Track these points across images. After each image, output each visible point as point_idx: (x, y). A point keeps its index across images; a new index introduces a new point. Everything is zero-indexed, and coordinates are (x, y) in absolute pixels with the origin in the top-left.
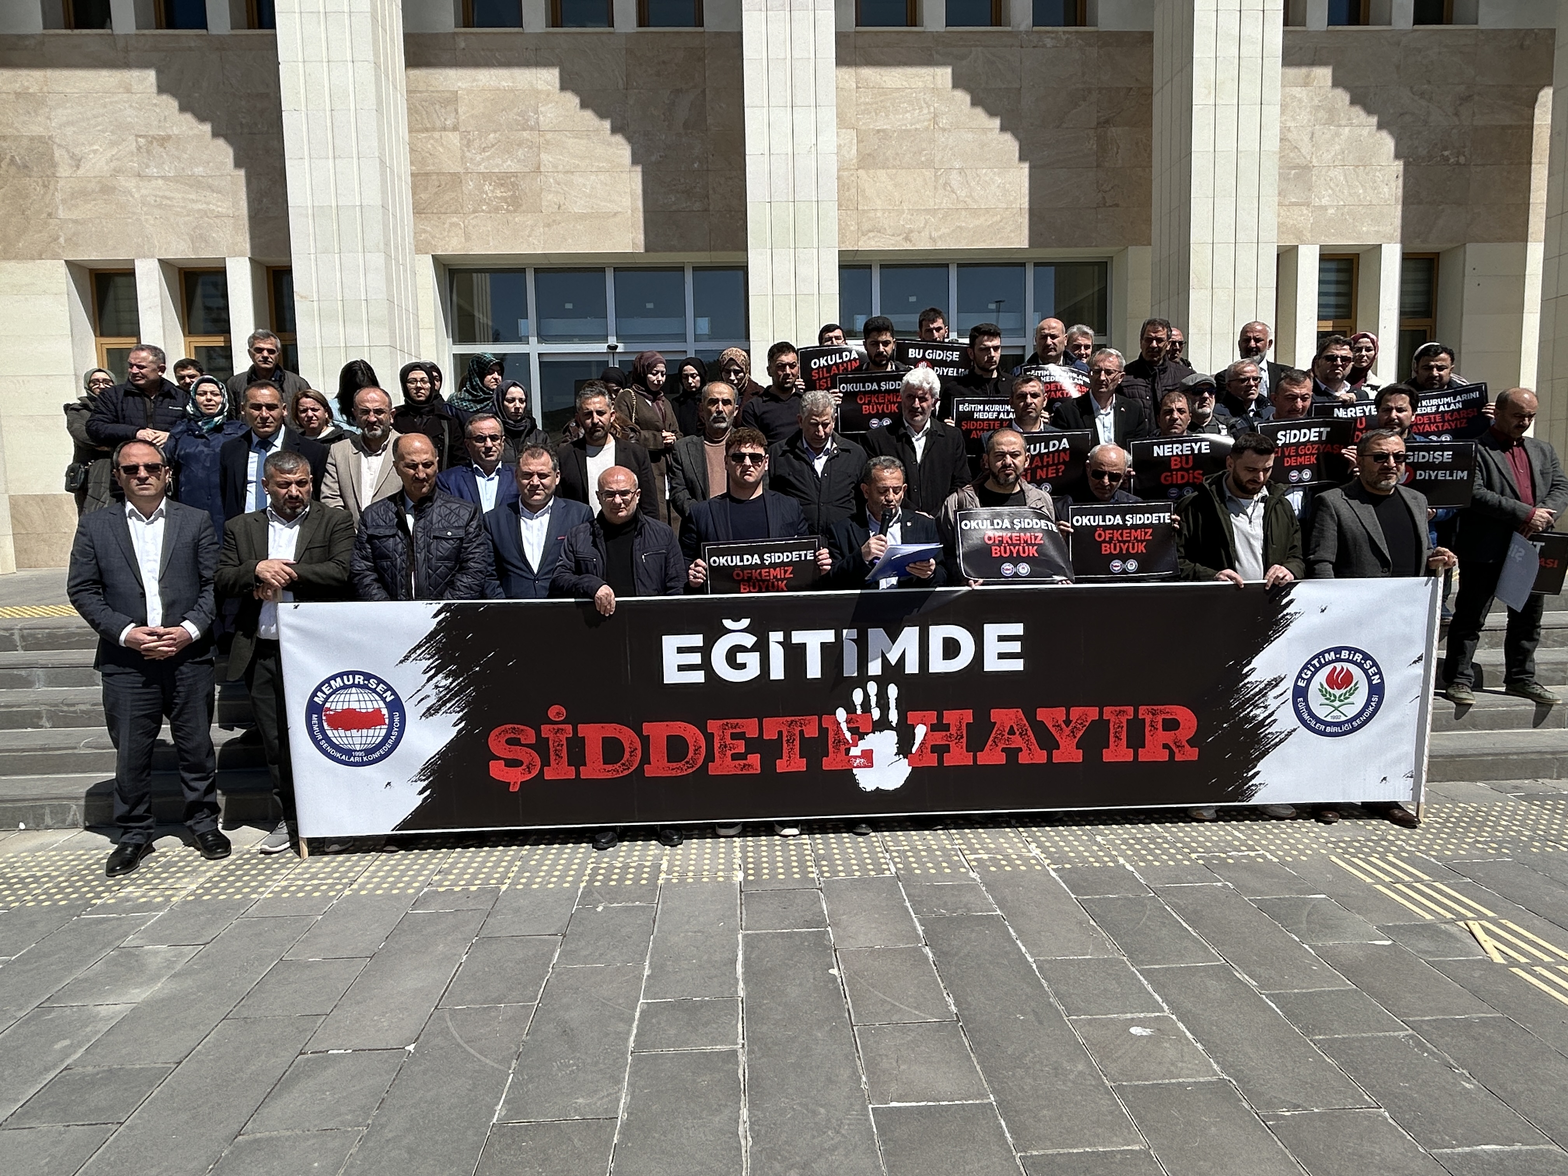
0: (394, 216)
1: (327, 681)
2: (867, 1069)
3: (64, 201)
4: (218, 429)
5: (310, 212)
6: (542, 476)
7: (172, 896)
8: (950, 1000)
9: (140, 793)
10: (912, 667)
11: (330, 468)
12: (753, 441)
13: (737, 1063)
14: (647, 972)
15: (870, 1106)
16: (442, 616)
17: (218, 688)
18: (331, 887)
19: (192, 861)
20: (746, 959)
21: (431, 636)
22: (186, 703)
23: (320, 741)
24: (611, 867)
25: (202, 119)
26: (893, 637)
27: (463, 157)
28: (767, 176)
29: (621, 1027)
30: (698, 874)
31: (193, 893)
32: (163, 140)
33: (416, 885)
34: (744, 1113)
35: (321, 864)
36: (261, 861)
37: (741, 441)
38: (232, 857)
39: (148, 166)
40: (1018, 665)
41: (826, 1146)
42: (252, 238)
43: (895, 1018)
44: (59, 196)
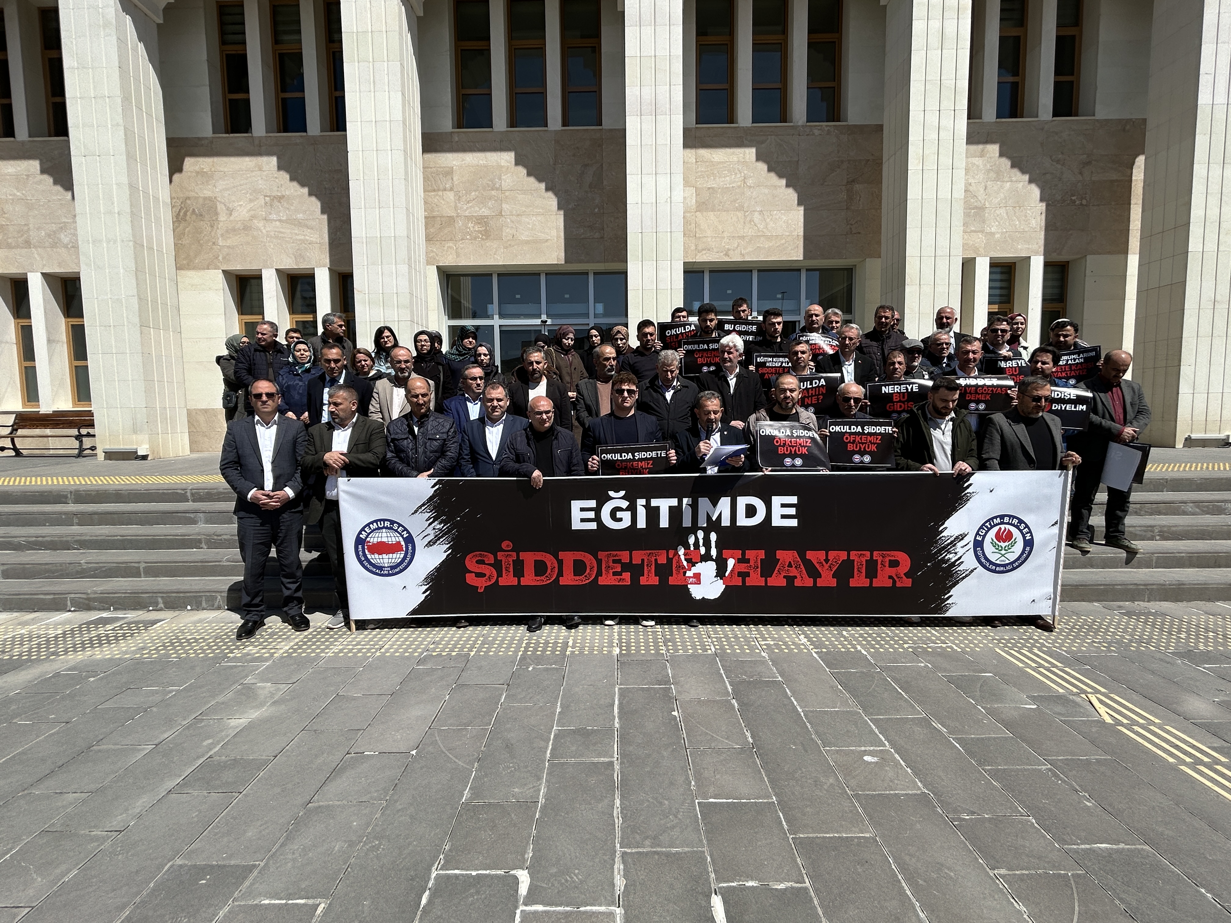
0: (414, 242)
1: (368, 525)
2: (695, 777)
3: (222, 235)
4: (308, 371)
5: (364, 241)
6: (499, 400)
7: (275, 653)
8: (748, 734)
9: (257, 590)
10: (726, 522)
11: (375, 395)
12: (630, 381)
13: (613, 770)
14: (559, 710)
15: (697, 801)
16: (437, 487)
17: (304, 527)
18: (369, 650)
19: (287, 632)
20: (620, 704)
21: (431, 499)
22: (286, 536)
23: (363, 561)
24: (538, 643)
25: (303, 185)
26: (715, 504)
27: (456, 208)
28: (640, 218)
29: (542, 744)
30: (592, 649)
31: (286, 652)
32: (280, 198)
33: (419, 650)
34: (618, 802)
35: (362, 636)
36: (327, 633)
37: (622, 382)
38: (310, 630)
39: (270, 214)
40: (794, 523)
41: (669, 825)
42: (330, 257)
43: (713, 745)
44: (219, 232)
